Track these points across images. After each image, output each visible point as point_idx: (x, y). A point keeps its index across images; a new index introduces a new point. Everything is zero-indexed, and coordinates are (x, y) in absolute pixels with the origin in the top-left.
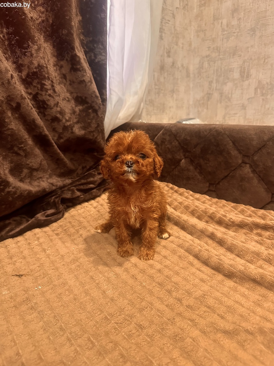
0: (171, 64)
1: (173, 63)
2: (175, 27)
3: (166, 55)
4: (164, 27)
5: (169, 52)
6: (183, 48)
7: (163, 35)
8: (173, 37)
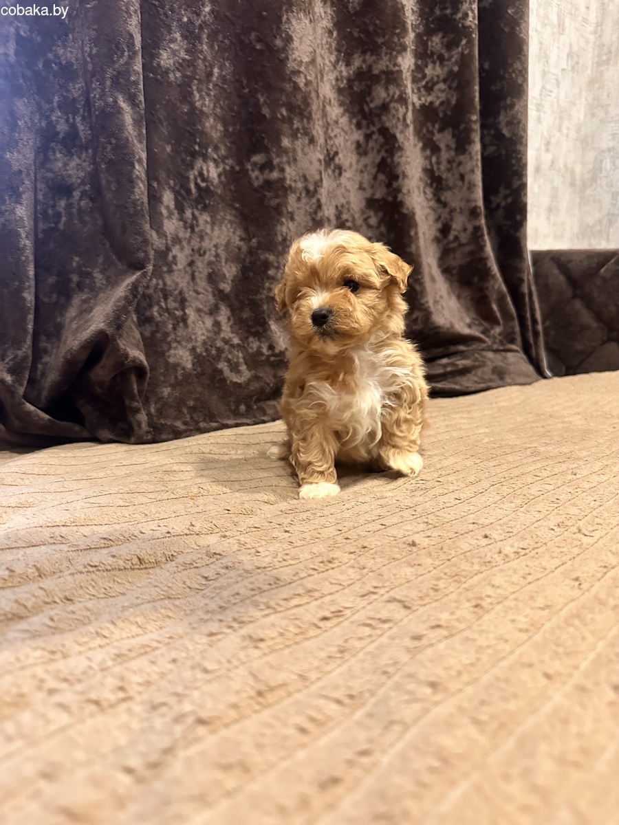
0: (550, 163)
1: (553, 162)
2: (558, 101)
3: (543, 147)
4: (543, 102)
5: (548, 144)
6: (567, 136)
7: (542, 114)
8: (555, 118)
